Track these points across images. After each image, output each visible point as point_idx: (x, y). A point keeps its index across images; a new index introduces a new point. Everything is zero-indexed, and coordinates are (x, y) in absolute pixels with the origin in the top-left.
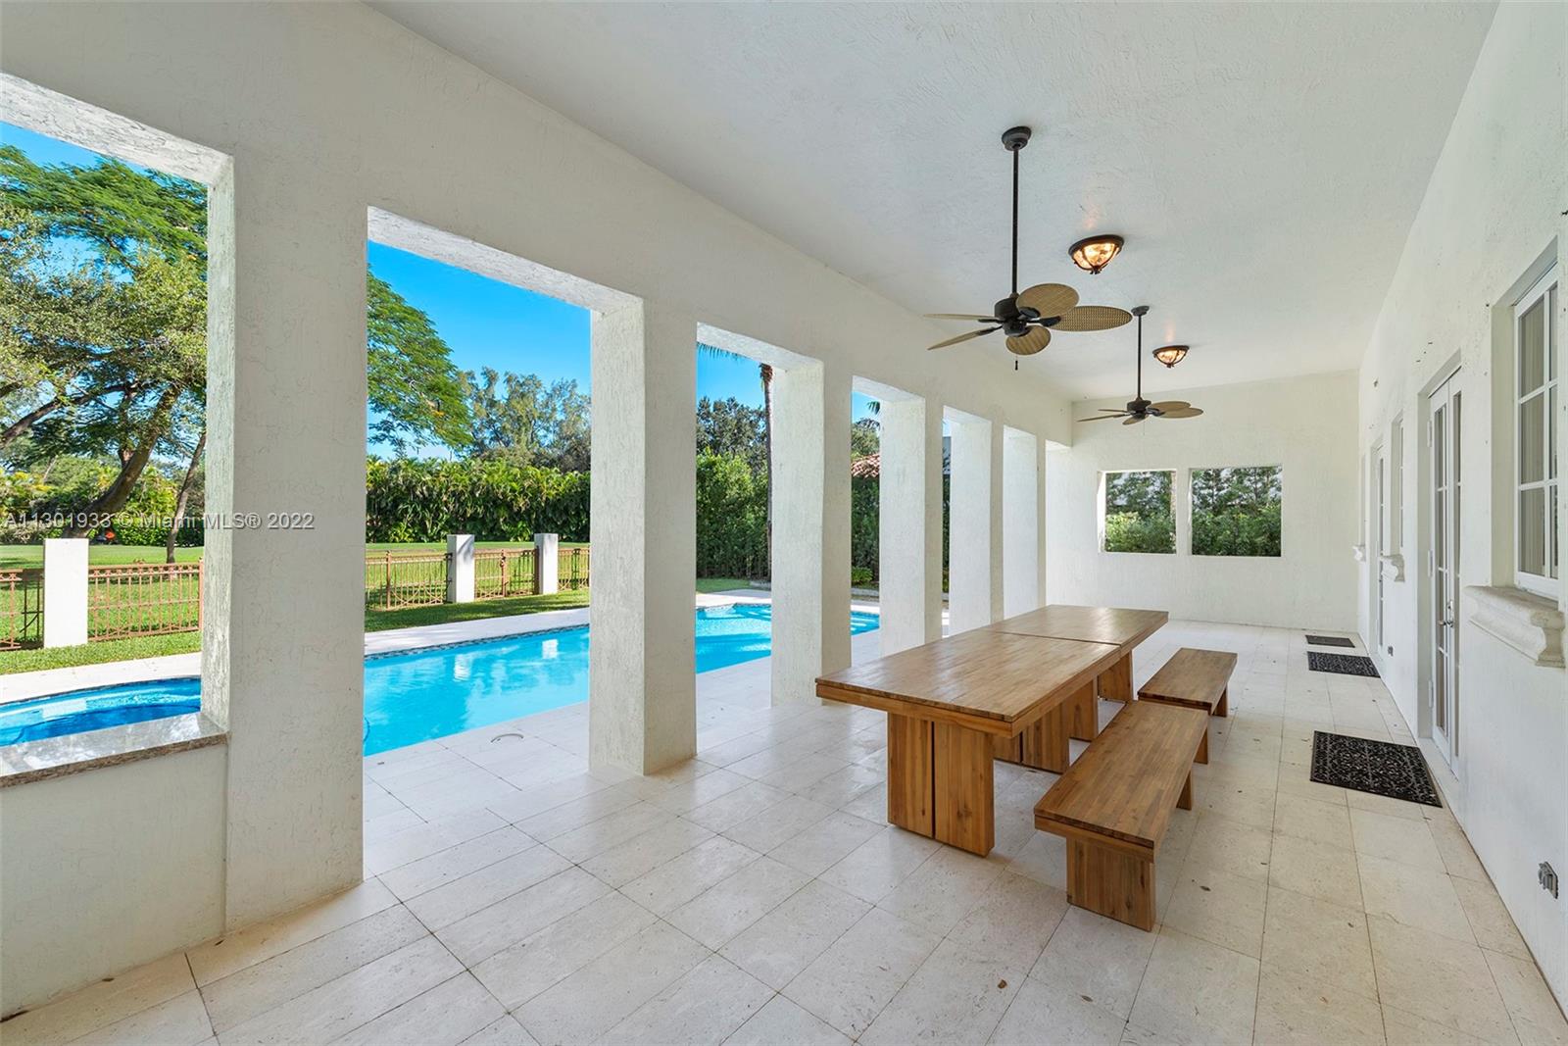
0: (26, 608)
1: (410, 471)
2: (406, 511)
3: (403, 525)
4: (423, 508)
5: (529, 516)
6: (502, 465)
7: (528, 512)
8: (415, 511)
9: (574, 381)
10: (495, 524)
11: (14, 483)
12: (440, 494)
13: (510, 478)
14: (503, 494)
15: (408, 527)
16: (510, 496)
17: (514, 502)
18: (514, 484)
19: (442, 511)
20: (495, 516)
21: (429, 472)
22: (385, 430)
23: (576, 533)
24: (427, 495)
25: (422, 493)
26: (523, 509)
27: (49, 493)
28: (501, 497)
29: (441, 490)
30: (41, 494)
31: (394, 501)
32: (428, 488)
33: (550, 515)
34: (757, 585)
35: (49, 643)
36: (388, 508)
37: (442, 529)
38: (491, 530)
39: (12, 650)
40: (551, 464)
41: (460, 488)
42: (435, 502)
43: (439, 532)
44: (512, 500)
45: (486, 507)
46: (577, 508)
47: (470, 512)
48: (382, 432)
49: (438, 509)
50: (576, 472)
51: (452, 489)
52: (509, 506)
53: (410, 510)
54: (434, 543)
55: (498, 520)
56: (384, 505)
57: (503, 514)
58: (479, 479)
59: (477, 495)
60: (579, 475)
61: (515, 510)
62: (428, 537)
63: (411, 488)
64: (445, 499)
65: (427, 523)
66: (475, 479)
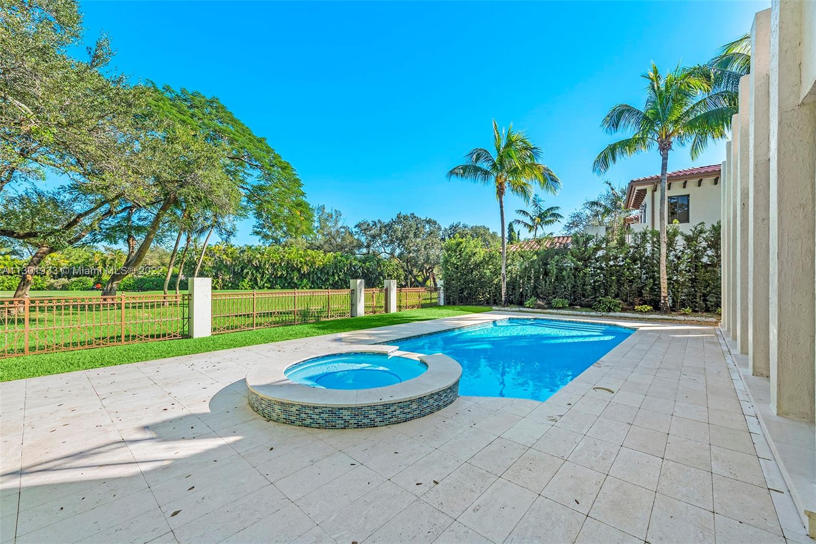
0: (183, 316)
1: (250, 252)
2: (248, 273)
3: (246, 280)
4: (256, 272)
5: (309, 275)
6: (294, 249)
7: (309, 274)
8: (252, 274)
9: (324, 205)
10: (292, 280)
11: (52, 259)
12: (265, 264)
13: (299, 256)
14: (296, 264)
15: (248, 282)
16: (300, 265)
17: (301, 269)
18: (301, 259)
19: (266, 273)
20: (292, 276)
21: (259, 253)
22: (261, 228)
23: (332, 285)
24: (258, 265)
25: (256, 264)
26: (306, 272)
27: (69, 264)
28: (295, 266)
29: (265, 262)
30: (65, 264)
31: (241, 268)
32: (259, 261)
33: (319, 275)
34: (498, 309)
35: (196, 336)
36: (239, 271)
37: (266, 282)
38: (289, 283)
39: (172, 340)
40: (318, 248)
41: (274, 261)
42: (262, 269)
43: (264, 284)
44: (301, 267)
45: (287, 271)
46: (333, 272)
47: (279, 273)
48: (259, 229)
49: (263, 272)
50: (332, 253)
51: (271, 261)
52: (299, 271)
53: (250, 273)
54: (261, 290)
55: (293, 278)
56: (236, 270)
57: (296, 275)
58: (284, 257)
59: (283, 265)
60: (334, 254)
61: (302, 272)
62: (258, 287)
63: (250, 261)
64: (267, 267)
65: (258, 279)
66: (282, 256)
